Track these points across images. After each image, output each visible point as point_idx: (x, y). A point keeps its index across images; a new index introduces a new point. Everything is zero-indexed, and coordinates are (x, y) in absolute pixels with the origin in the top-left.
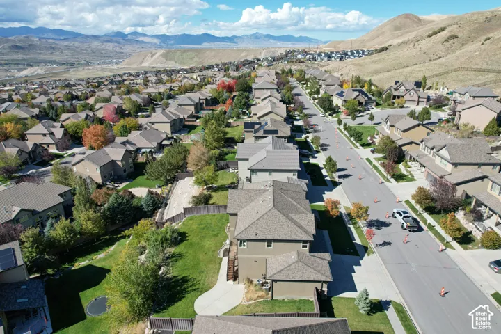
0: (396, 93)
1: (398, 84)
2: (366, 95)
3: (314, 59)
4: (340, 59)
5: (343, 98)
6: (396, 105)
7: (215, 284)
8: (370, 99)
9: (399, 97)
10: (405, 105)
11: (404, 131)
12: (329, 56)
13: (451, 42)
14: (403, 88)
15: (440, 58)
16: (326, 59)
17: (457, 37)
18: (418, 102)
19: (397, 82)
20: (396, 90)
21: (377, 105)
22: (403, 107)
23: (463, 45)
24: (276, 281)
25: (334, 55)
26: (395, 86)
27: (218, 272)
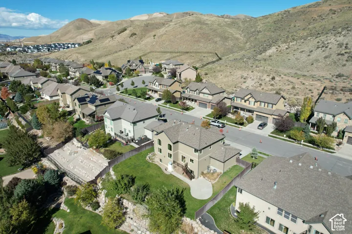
0: (131, 68)
1: (131, 62)
2: (115, 71)
3: (25, 51)
4: (48, 51)
5: (102, 75)
6: (134, 75)
7: (188, 185)
8: (118, 73)
9: (133, 70)
10: (139, 74)
11: (170, 86)
12: (37, 48)
13: (134, 37)
14: (134, 64)
15: (132, 46)
16: (36, 51)
17: (136, 34)
18: (145, 71)
19: (129, 61)
20: (130, 66)
21: (123, 76)
22: (138, 76)
23: (141, 38)
24: (225, 162)
25: (41, 48)
26: (129, 64)
27: (181, 180)
